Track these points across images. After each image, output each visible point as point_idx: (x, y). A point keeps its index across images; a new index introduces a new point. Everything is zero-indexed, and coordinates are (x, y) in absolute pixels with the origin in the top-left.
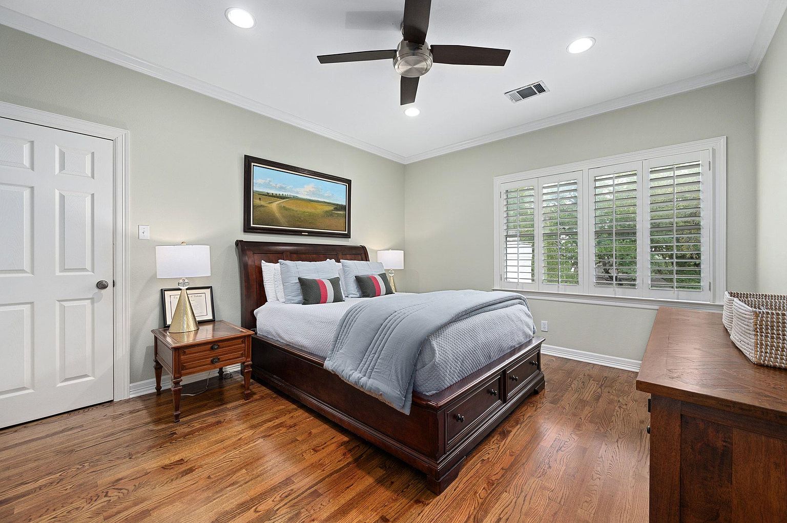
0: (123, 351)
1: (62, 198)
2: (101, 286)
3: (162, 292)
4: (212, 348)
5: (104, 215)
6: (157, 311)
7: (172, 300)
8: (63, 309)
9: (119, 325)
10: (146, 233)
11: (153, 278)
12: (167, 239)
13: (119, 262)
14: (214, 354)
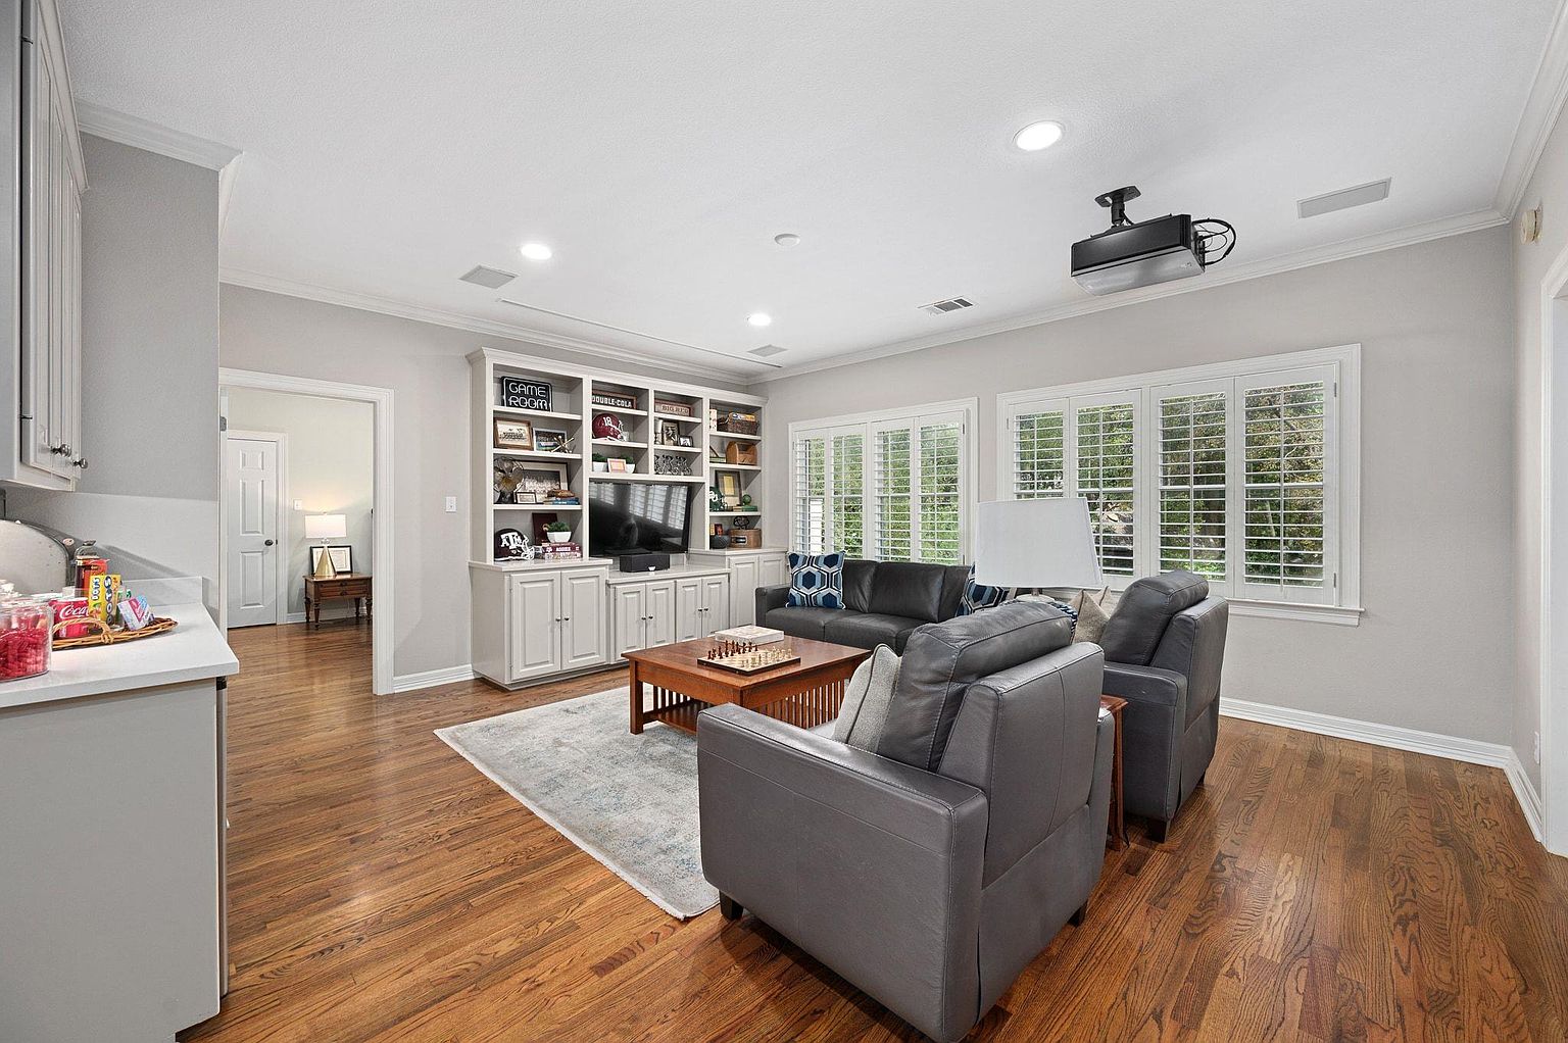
0: (283, 589)
1: (244, 484)
2: (269, 543)
3: (311, 548)
4: (341, 585)
5: (271, 495)
6: (307, 563)
7: (317, 553)
8: (244, 558)
9: (280, 571)
10: (299, 506)
11: (304, 539)
12: (316, 510)
13: (280, 527)
14: (344, 589)
